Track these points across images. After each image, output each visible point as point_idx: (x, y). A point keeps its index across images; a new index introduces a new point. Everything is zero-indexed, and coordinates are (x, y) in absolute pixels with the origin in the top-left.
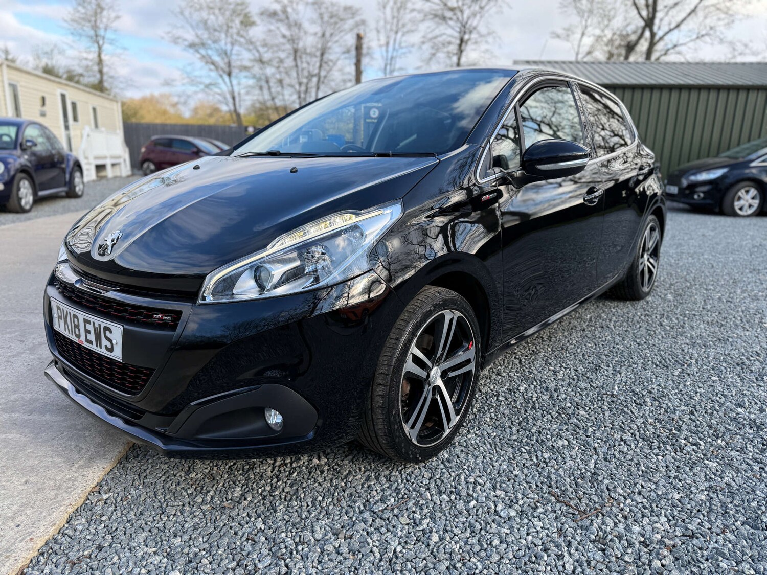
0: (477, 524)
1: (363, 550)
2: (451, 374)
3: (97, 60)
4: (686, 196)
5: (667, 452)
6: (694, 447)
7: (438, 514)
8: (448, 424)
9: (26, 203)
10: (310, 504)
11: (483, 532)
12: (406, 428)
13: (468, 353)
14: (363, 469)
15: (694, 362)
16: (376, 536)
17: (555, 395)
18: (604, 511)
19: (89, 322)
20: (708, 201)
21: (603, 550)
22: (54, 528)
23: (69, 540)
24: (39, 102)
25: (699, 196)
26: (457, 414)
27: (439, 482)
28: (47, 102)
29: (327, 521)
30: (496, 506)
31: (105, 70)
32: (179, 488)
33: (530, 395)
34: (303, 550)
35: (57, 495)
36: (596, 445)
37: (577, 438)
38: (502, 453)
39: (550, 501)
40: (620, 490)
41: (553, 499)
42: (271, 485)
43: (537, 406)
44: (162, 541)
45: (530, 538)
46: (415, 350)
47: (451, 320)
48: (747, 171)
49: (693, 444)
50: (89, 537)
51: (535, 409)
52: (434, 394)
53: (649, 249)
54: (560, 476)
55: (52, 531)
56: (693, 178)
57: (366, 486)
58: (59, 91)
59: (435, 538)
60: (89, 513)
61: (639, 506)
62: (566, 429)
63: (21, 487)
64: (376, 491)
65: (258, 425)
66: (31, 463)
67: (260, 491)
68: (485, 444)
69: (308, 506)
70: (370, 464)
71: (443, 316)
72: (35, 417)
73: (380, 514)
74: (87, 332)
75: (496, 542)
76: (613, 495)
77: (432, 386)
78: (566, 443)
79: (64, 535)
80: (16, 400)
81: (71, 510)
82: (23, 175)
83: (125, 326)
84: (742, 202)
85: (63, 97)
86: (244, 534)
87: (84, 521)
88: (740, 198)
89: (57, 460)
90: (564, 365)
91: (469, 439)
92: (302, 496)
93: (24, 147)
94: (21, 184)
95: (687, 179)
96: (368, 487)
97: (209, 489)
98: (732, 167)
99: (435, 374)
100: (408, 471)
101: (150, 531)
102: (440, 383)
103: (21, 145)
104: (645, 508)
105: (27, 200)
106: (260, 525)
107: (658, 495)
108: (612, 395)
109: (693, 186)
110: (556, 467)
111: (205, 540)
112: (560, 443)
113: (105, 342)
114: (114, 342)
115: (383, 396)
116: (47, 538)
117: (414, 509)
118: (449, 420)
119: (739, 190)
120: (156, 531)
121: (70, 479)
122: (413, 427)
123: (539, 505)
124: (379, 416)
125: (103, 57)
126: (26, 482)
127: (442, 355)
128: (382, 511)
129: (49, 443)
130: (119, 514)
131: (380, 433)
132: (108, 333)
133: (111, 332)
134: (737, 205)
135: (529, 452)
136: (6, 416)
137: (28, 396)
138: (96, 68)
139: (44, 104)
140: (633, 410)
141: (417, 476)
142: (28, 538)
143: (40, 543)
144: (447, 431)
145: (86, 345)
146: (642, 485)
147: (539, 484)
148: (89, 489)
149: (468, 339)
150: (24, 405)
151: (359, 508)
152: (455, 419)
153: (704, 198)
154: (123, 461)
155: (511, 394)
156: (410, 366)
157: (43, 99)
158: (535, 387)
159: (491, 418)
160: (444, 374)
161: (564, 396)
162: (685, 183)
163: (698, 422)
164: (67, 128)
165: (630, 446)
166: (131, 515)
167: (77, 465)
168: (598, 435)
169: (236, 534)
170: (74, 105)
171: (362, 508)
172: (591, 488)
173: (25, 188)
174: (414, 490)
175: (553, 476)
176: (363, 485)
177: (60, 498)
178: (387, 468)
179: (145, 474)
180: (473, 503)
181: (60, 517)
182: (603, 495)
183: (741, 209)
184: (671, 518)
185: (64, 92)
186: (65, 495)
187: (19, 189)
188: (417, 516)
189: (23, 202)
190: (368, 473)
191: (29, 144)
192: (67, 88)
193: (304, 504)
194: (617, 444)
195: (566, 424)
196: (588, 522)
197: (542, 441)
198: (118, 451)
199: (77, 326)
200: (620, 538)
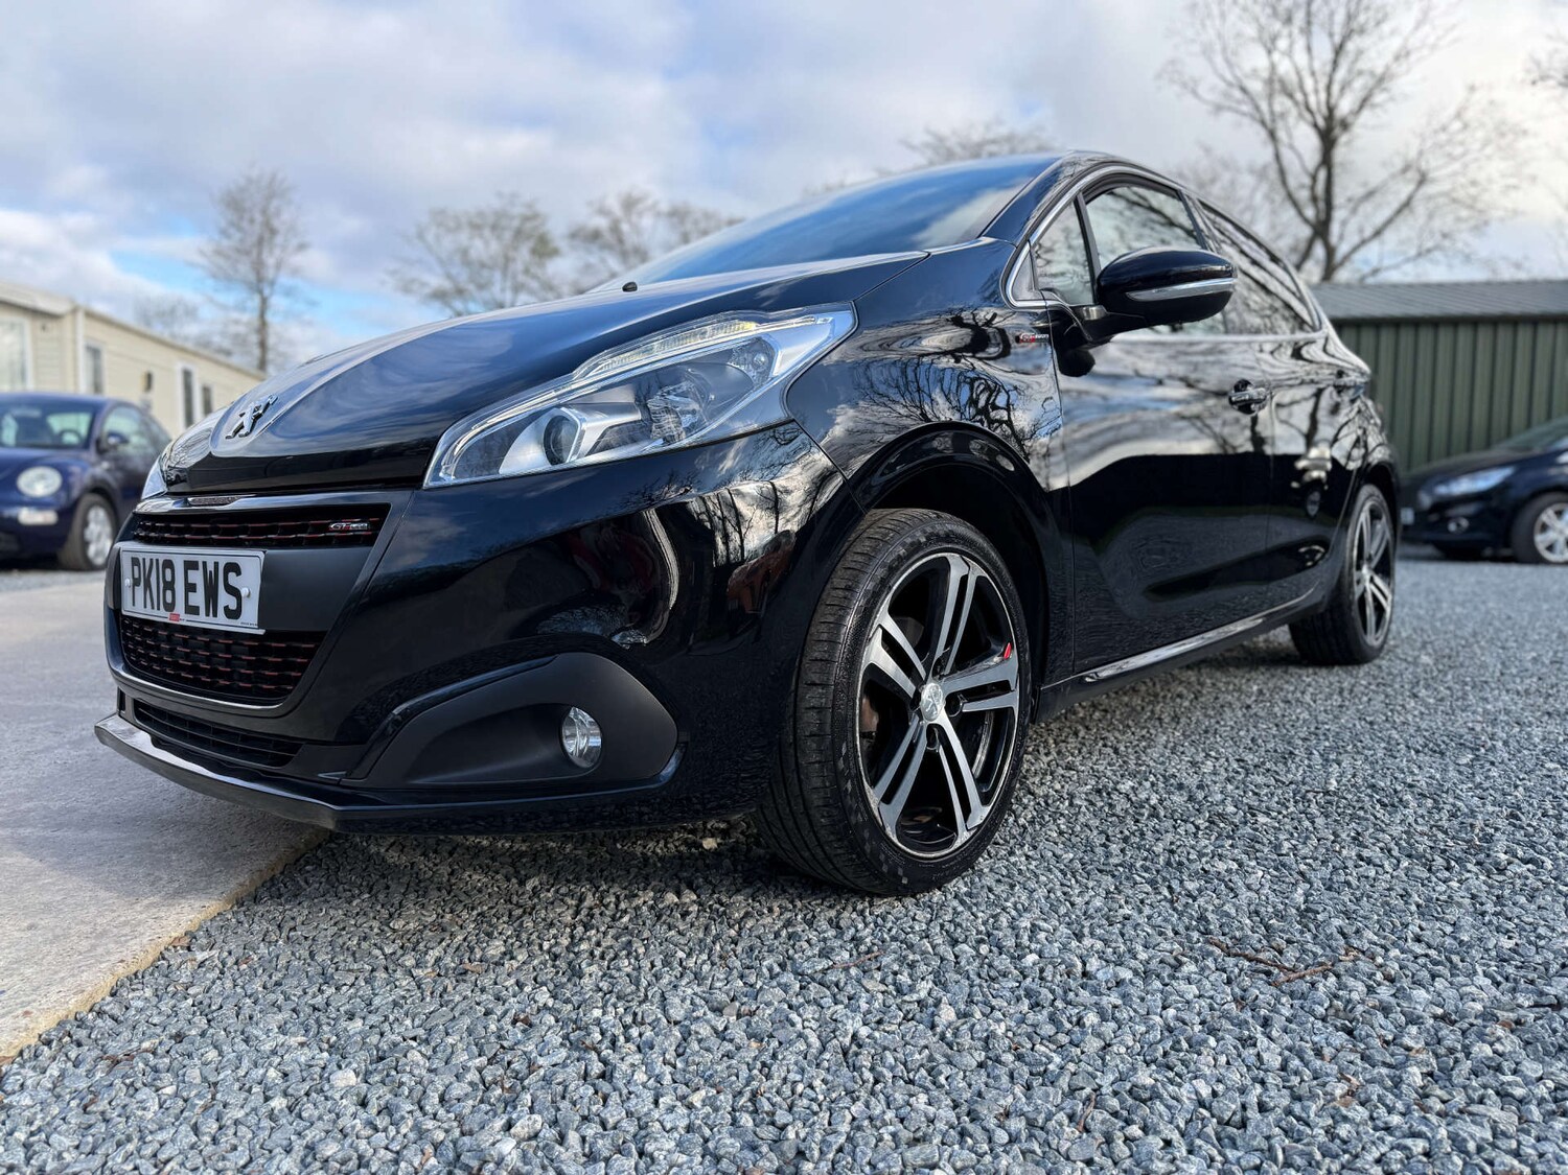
0: (1044, 991)
1: (781, 1034)
2: (969, 708)
3: (256, 323)
4: (1432, 526)
5: (1468, 875)
6: (1530, 866)
7: (952, 976)
8: (966, 818)
9: (98, 553)
10: (658, 963)
11: (1059, 1004)
12: (874, 796)
13: (1003, 666)
14: (776, 909)
15: (1499, 744)
16: (810, 1012)
17: (1200, 795)
18: (1340, 968)
19: (195, 566)
20: (1478, 535)
21: (1349, 1030)
22: (80, 997)
23: (110, 1023)
24: (141, 383)
25: (1458, 525)
26: (984, 801)
27: (951, 927)
28: (155, 384)
29: (698, 990)
30: (1084, 964)
31: (271, 341)
32: (365, 945)
33: (1143, 796)
34: (640, 1035)
35: (94, 947)
36: (1303, 867)
37: (1257, 858)
38: (1091, 884)
39: (1210, 954)
40: (1369, 934)
41: (1218, 951)
42: (572, 937)
43: (1162, 813)
44: (320, 1026)
45: (1171, 1012)
46: (885, 621)
47: (964, 581)
48: (1553, 471)
49: (1527, 862)
50: (156, 1020)
51: (1158, 817)
52: (931, 743)
53: (1370, 559)
54: (1228, 915)
55: (74, 1004)
56: (1442, 490)
57: (784, 933)
58: (179, 366)
59: (947, 1014)
60: (162, 981)
61: (1421, 961)
62: (1232, 846)
63: (17, 934)
64: (808, 941)
65: (543, 753)
66: (46, 898)
67: (546, 946)
68: (1050, 870)
69: (653, 966)
70: (792, 902)
71: (945, 564)
72: (69, 834)
73: (819, 976)
74: (190, 588)
75: (1091, 1018)
76: (1356, 943)
77: (925, 723)
78: (1235, 866)
79: (100, 1014)
80: (29, 811)
81: (122, 971)
82: (96, 498)
83: (268, 551)
84: (1551, 536)
85: (187, 375)
86: (505, 1013)
87: (148, 993)
88: (1544, 528)
89: (102, 894)
90: (1213, 754)
91: (1014, 864)
92: (641, 950)
93: (104, 446)
94: (92, 514)
95: (1430, 492)
96: (790, 937)
97: (430, 945)
98: (1522, 465)
99: (933, 696)
100: (878, 912)
101: (294, 1010)
102: (942, 719)
103: (98, 442)
104: (1436, 963)
105: (100, 546)
106: (543, 997)
107: (1461, 943)
108: (1327, 793)
109: (1444, 506)
110: (1216, 902)
111: (417, 1022)
112: (1221, 866)
113: (224, 600)
114: (244, 592)
115: (820, 710)
116: (62, 1013)
117: (896, 967)
118: (966, 809)
119: (1541, 510)
120: (308, 1010)
121: (126, 923)
122: (887, 798)
123: (1185, 959)
124: (811, 755)
125: (269, 317)
126: (30, 927)
127: (946, 656)
128: (824, 971)
129: (91, 871)
130: (229, 984)
131: (816, 799)
132: (232, 575)
133: (238, 573)
134: (1541, 540)
135: (1152, 883)
137: (55, 805)
138: (254, 338)
139: (149, 386)
140: (1378, 815)
141: (897, 919)
142: (20, 1011)
143: (45, 1024)
144: (963, 836)
145: (186, 620)
146: (1420, 927)
147: (1181, 929)
148: (167, 940)
149: (1002, 637)
150: (45, 817)
151: (770, 970)
152: (980, 813)
153: (1470, 529)
154: (246, 901)
155: (1101, 796)
156: (877, 654)
157: (149, 378)
158: (1153, 784)
159: (1061, 833)
160: (952, 703)
161: (1219, 797)
162: (1426, 500)
163: (1531, 830)
165: (1382, 866)
166: (257, 986)
167: (146, 902)
168: (1304, 851)
169: (487, 1014)
170: (206, 391)
171: (777, 969)
172: (1302, 932)
173: (97, 523)
174: (894, 939)
175: (1210, 916)
176: (777, 935)
177: (100, 950)
178: (830, 907)
179: (292, 924)
180: (1031, 958)
181: (97, 981)
182: (1334, 944)
183: (1550, 548)
184: (1499, 978)
185: (190, 367)
186: (112, 946)
187: (85, 524)
188: (904, 978)
189: (92, 550)
190: (788, 915)
191: (112, 440)
192: (196, 361)
193: (646, 964)
194: (1350, 864)
195: (1229, 837)
196: (1305, 987)
197: (1180, 864)
198: (240, 880)
199: (170, 586)
200: (1385, 1009)
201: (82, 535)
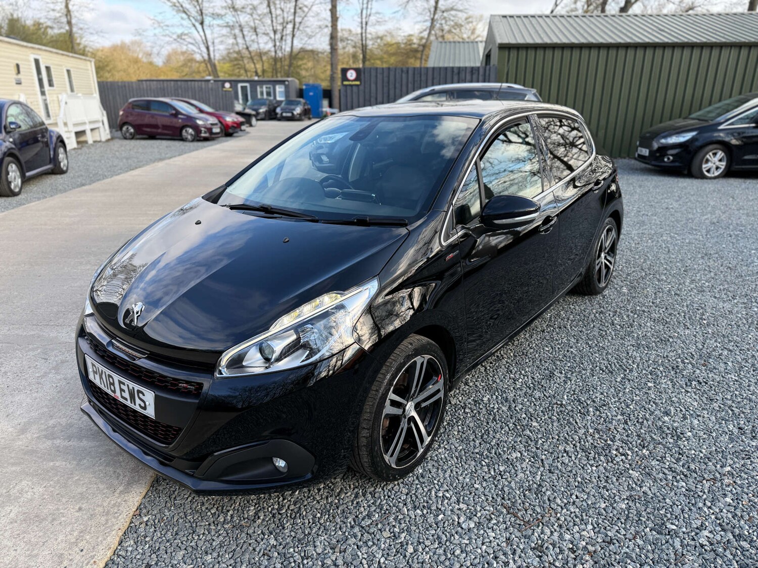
0: (444, 536)
1: (354, 562)
2: (423, 405)
4: (657, 159)
5: (600, 463)
6: (623, 457)
7: (413, 528)
8: (422, 444)
9: (15, 187)
10: (311, 521)
11: (448, 544)
12: (387, 458)
13: (437, 385)
14: (352, 486)
15: (635, 366)
16: (364, 550)
17: (513, 405)
18: (544, 521)
19: (124, 384)
20: (677, 164)
21: (540, 557)
22: (110, 551)
23: (123, 560)
24: (14, 70)
25: (669, 159)
26: (429, 435)
27: (414, 498)
28: (21, 70)
29: (326, 537)
30: (459, 518)
31: (74, 21)
32: (204, 508)
33: (492, 406)
34: (307, 563)
35: (107, 520)
36: (544, 457)
37: (528, 450)
38: (467, 466)
39: (502, 513)
40: (559, 501)
41: (504, 511)
42: (279, 504)
43: (497, 417)
44: (196, 558)
45: (484, 547)
46: (392, 396)
47: (422, 364)
48: (716, 134)
49: (622, 455)
50: (138, 557)
51: (496, 421)
52: (409, 423)
53: (606, 248)
54: (511, 488)
55: (109, 553)
56: (663, 141)
57: (355, 502)
58: (32, 58)
59: (411, 549)
60: (135, 535)
61: (573, 515)
62: (520, 441)
63: (77, 514)
64: (364, 507)
66: (79, 490)
67: (270, 509)
68: (452, 457)
69: (309, 522)
70: (358, 481)
71: (415, 362)
72: (74, 443)
73: (367, 528)
75: (458, 552)
76: (552, 506)
77: (407, 417)
78: (519, 455)
79: (119, 556)
80: (54, 426)
81: (121, 533)
82: (10, 159)
84: (710, 165)
85: (37, 62)
86: (260, 550)
87: (132, 542)
88: (707, 161)
89: (101, 486)
90: (523, 372)
91: (440, 453)
92: (304, 513)
93: (8, 130)
94: (10, 167)
95: (658, 142)
96: (357, 503)
97: (228, 508)
98: (701, 130)
99: (410, 407)
100: (389, 487)
101: (185, 549)
102: (414, 414)
103: (5, 128)
104: (577, 517)
105: (16, 183)
106: (273, 542)
107: (588, 505)
108: (561, 405)
109: (664, 149)
110: (509, 479)
111: (230, 556)
112: (514, 455)
113: (138, 401)
114: (147, 403)
115: (367, 438)
116: (106, 560)
117: (394, 524)
118: (422, 441)
119: (707, 153)
120: (191, 549)
121: (114, 505)
122: (392, 456)
123: (493, 516)
124: (364, 453)
126: (80, 509)
127: (415, 391)
128: (369, 526)
129: (91, 470)
130: (159, 535)
131: (366, 465)
133: (144, 395)
134: (705, 167)
135: (488, 466)
136: (49, 443)
137: (64, 421)
138: (64, 20)
139: (19, 72)
140: (578, 420)
141: (396, 492)
142: (92, 562)
143: (102, 565)
144: (421, 451)
145: (121, 400)
146: (576, 496)
147: (495, 496)
148: (132, 513)
149: (437, 373)
150: (62, 431)
151: (350, 523)
152: (428, 440)
153: (672, 161)
154: (156, 482)
155: (475, 405)
156: (389, 409)
157: (18, 66)
158: (497, 397)
159: (459, 431)
160: (417, 406)
161: (520, 406)
162: (655, 146)
163: (630, 432)
164: (43, 93)
165: (571, 457)
166: (169, 535)
167: (118, 491)
168: (546, 447)
169: (254, 550)
170: (48, 68)
171: (353, 523)
172: (536, 499)
173: (12, 172)
174: (394, 506)
175: (506, 489)
176: (352, 502)
177: (110, 524)
178: (372, 485)
179: (174, 496)
180: (441, 516)
181: (113, 540)
182: (545, 505)
183: (708, 171)
184: (596, 526)
185: (37, 57)
186: (113, 520)
187: (8, 173)
188: (397, 530)
189: (12, 186)
190: (356, 490)
191: (13, 126)
192: (40, 52)
193: (307, 521)
194: (560, 456)
195: (520, 436)
196: (530, 532)
197: (500, 454)
198: (149, 476)
199: (113, 384)
200: (554, 545)
201: (7, 179)
